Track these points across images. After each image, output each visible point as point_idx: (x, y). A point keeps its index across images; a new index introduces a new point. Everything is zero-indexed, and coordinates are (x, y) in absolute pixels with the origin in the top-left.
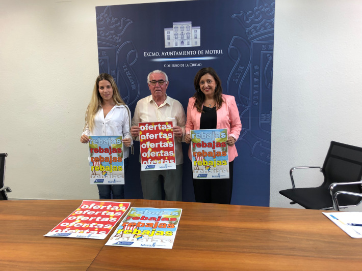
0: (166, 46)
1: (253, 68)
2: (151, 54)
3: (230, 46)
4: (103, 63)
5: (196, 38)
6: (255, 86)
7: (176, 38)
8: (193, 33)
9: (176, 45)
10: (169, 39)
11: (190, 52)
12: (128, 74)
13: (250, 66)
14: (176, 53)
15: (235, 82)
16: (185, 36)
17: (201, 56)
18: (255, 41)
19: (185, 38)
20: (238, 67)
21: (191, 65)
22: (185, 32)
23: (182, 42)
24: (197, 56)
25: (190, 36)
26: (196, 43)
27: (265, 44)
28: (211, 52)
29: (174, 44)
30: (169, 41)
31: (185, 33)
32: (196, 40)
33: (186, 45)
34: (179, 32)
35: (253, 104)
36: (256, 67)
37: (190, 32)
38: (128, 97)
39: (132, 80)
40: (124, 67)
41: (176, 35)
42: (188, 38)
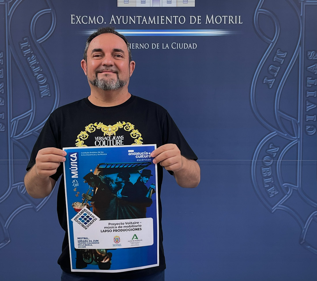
1: (306, 57)
2: (86, 20)
3: (259, 10)
6: (309, 94)
11: (174, 19)
12: (33, 62)
13: (299, 51)
14: (141, 19)
15: (268, 84)
17: (196, 27)
20: (274, 53)
21: (175, 46)
24: (187, 26)
28: (218, 20)
33: (163, 3)
35: (305, 132)
38: (31, 113)
39: (40, 76)
40: (23, 45)
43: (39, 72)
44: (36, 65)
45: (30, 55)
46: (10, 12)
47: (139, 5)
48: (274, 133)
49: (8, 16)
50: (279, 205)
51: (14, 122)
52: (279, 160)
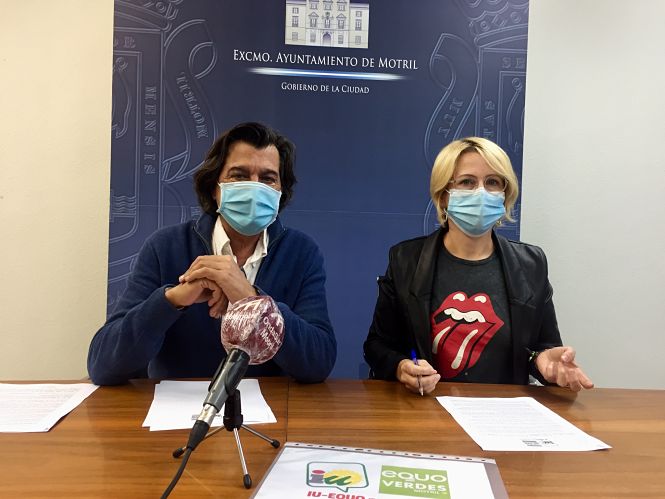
0: (288, 41)
1: (483, 106)
2: (250, 56)
3: (435, 56)
4: (124, 66)
5: (358, 28)
7: (313, 25)
8: (354, 18)
9: (313, 41)
10: (295, 25)
11: (345, 60)
12: (191, 99)
13: (475, 100)
14: (310, 59)
15: (443, 134)
16: (335, 22)
17: (368, 70)
18: (487, 47)
19: (334, 26)
20: (449, 101)
21: (345, 89)
22: (334, 13)
23: (327, 36)
24: (359, 69)
25: (347, 22)
26: (358, 39)
27: (508, 55)
28: (392, 64)
29: (308, 38)
30: (295, 29)
31: (335, 16)
32: (358, 33)
33: (334, 43)
34: (321, 12)
36: (489, 105)
37: (346, 14)
38: (185, 155)
40: (180, 80)
41: (313, 17)
42: (341, 27)
43: (197, 111)
44: (193, 103)
45: (187, 91)
46: (167, 43)
47: (309, 43)
49: (164, 48)
51: (166, 164)
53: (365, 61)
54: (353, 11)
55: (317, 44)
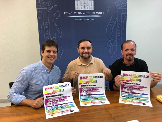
0: (76, 9)
1: (118, 22)
2: (68, 13)
3: (108, 11)
4: (40, 17)
6: (119, 30)
7: (81, 5)
11: (89, 13)
15: (110, 28)
17: (94, 15)
18: (119, 8)
19: (86, 5)
21: (89, 19)
22: (86, 2)
23: (84, 7)
24: (92, 15)
27: (123, 10)
28: (99, 13)
33: (86, 9)
34: (83, 2)
36: (119, 21)
37: (88, 2)
38: (55, 37)
39: (57, 28)
40: (53, 20)
41: (81, 3)
42: (88, 5)
43: (57, 27)
44: (56, 25)
45: (54, 22)
46: (49, 11)
47: (81, 9)
48: (111, 40)
49: (48, 13)
50: (112, 56)
51: (51, 39)
52: (112, 46)
53: (93, 13)
54: (90, 1)
55: (82, 9)
